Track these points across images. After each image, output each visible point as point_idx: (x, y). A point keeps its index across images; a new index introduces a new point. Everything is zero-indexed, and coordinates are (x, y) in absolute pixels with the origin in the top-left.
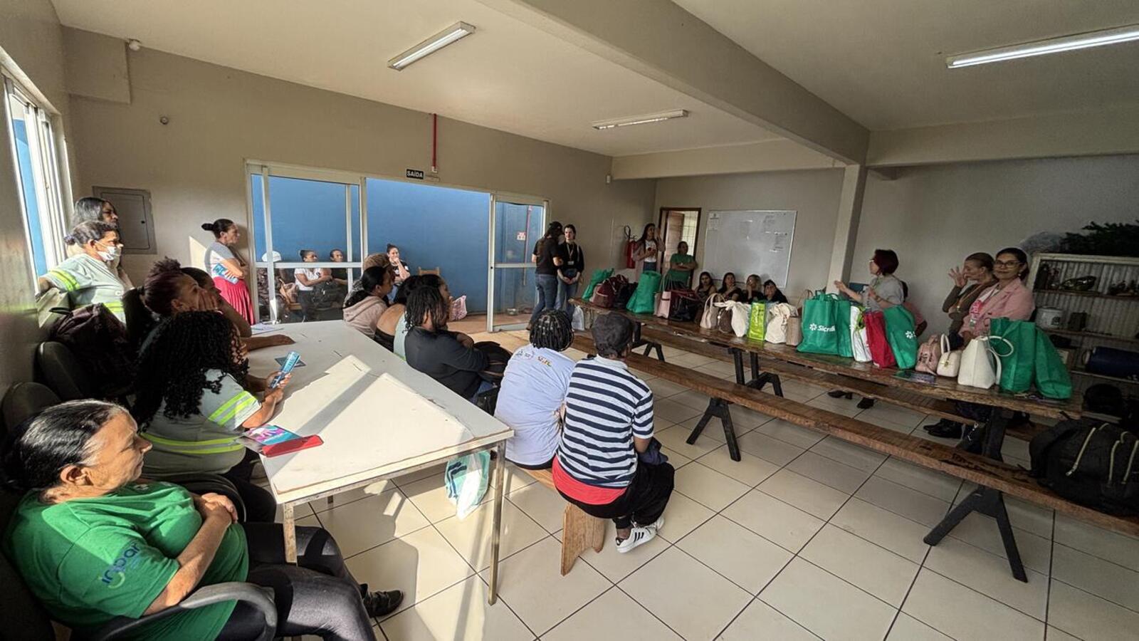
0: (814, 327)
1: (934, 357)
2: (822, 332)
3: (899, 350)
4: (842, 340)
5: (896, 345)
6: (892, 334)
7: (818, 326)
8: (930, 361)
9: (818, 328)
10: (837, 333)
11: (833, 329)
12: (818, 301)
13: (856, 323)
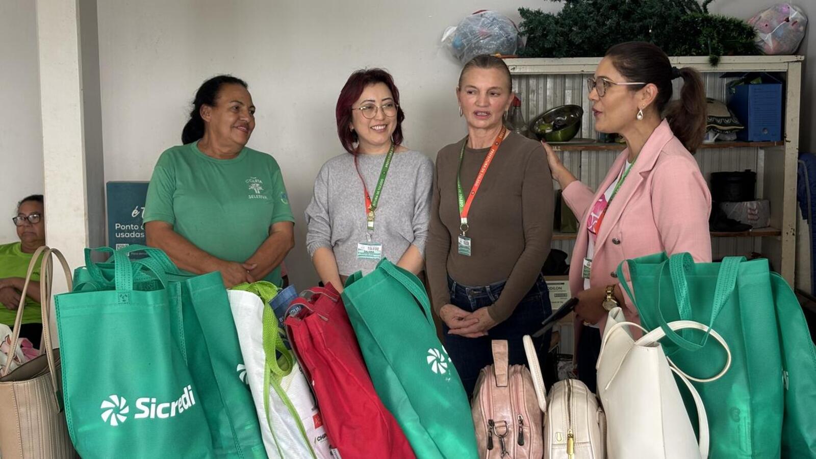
0: (117, 410)
1: (531, 430)
2: (152, 423)
3: (424, 423)
4: (225, 432)
5: (411, 410)
6: (390, 373)
7: (131, 404)
8: (521, 443)
9: (134, 410)
10: (205, 412)
11: (188, 399)
12: (109, 296)
13: (262, 354)
